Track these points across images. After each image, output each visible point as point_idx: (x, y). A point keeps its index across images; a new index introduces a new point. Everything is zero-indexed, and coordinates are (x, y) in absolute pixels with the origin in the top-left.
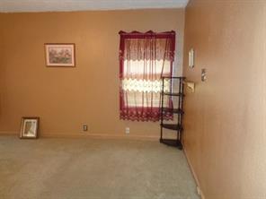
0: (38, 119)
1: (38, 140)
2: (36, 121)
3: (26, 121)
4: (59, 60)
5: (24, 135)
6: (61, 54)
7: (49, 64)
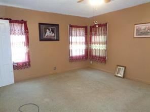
0: (125, 67)
1: (123, 79)
2: (124, 68)
3: (119, 67)
4: (142, 33)
5: (117, 75)
6: (145, 29)
7: (135, 36)
